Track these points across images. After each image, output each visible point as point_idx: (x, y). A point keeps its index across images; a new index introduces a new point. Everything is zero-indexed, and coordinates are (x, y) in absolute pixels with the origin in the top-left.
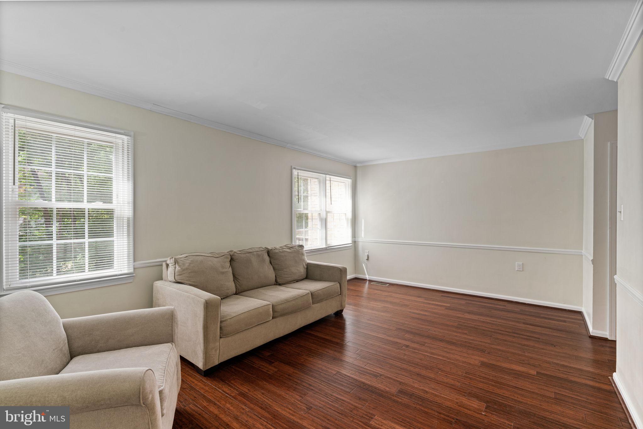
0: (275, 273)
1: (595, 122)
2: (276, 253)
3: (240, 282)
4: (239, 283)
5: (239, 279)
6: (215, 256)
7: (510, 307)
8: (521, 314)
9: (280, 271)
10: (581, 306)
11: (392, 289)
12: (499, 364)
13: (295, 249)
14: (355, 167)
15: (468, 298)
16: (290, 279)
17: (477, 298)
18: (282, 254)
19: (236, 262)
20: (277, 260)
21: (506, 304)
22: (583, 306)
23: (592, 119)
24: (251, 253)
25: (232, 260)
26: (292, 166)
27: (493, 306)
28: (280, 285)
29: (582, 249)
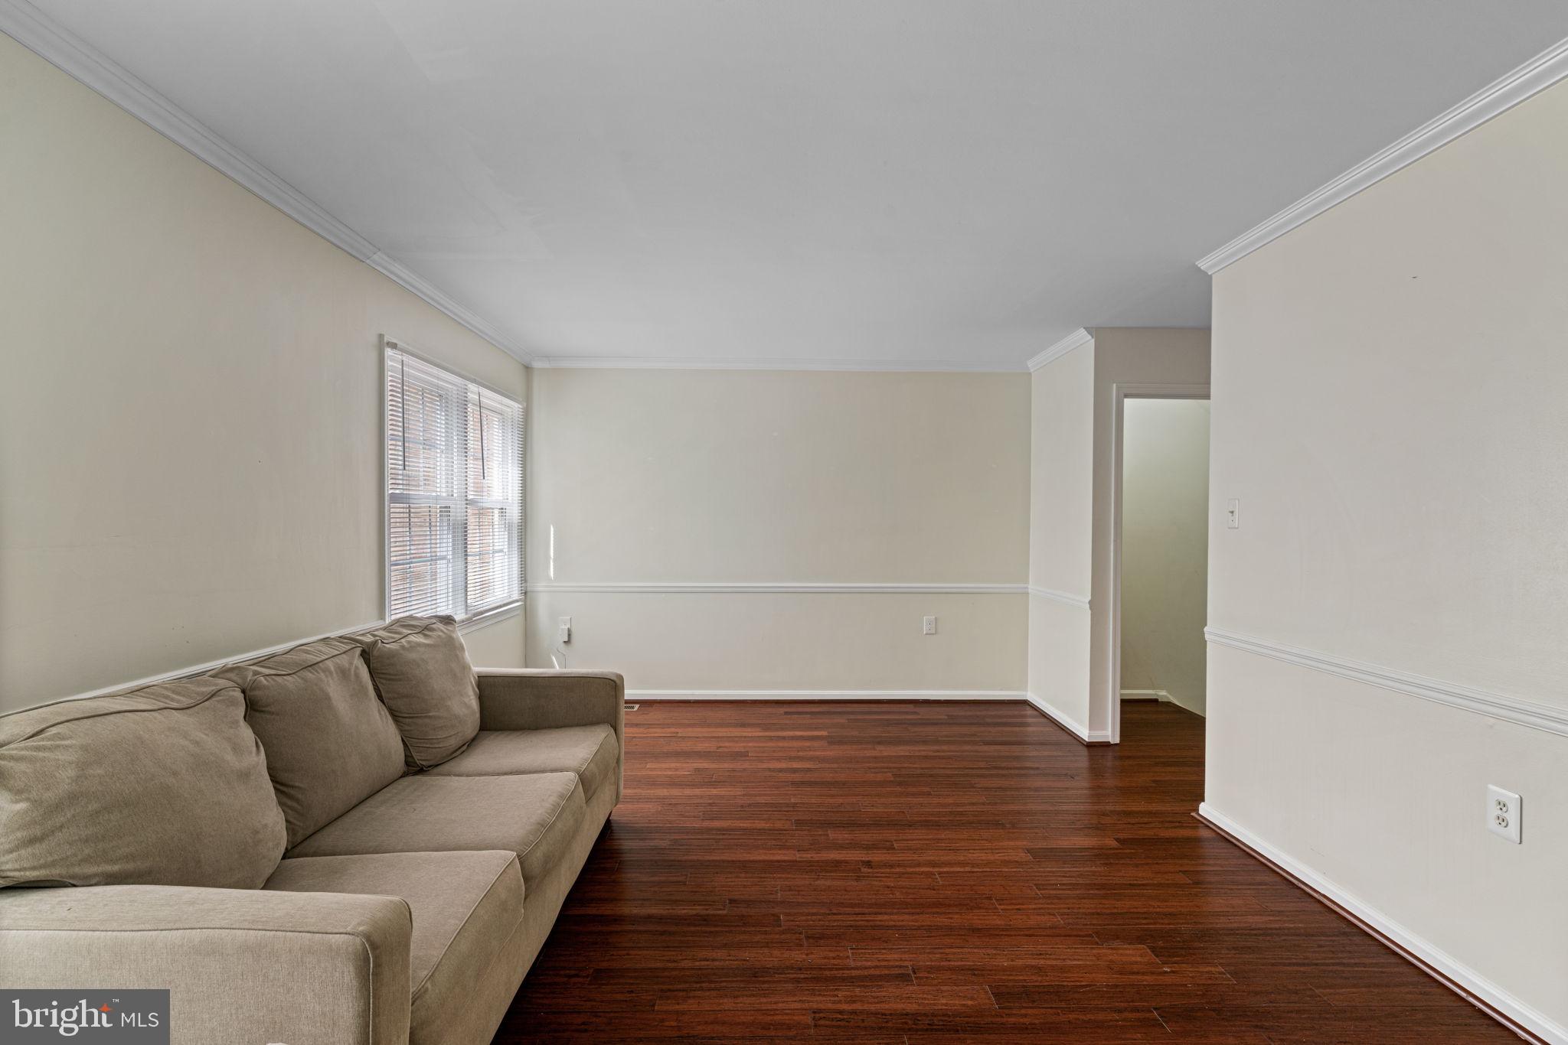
0: (402, 731)
1: (1095, 341)
2: (393, 655)
3: (300, 796)
4: (297, 801)
5: (293, 787)
6: (175, 705)
7: (924, 713)
8: (949, 724)
9: (420, 721)
10: (1025, 689)
11: (655, 715)
12: (1053, 844)
13: (441, 634)
14: (528, 369)
15: (844, 709)
16: (453, 743)
17: (849, 705)
18: (413, 656)
19: (269, 713)
20: (400, 680)
21: (911, 707)
22: (1029, 688)
23: (1093, 337)
24: (316, 667)
25: (254, 708)
26: (381, 336)
27: (903, 717)
28: (421, 771)
29: (1027, 582)
